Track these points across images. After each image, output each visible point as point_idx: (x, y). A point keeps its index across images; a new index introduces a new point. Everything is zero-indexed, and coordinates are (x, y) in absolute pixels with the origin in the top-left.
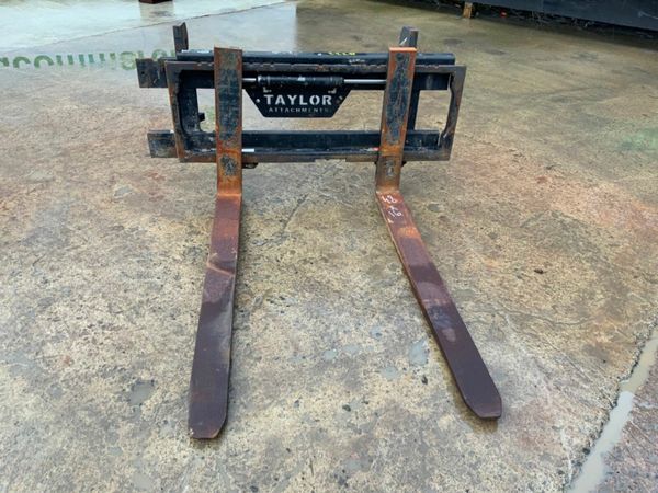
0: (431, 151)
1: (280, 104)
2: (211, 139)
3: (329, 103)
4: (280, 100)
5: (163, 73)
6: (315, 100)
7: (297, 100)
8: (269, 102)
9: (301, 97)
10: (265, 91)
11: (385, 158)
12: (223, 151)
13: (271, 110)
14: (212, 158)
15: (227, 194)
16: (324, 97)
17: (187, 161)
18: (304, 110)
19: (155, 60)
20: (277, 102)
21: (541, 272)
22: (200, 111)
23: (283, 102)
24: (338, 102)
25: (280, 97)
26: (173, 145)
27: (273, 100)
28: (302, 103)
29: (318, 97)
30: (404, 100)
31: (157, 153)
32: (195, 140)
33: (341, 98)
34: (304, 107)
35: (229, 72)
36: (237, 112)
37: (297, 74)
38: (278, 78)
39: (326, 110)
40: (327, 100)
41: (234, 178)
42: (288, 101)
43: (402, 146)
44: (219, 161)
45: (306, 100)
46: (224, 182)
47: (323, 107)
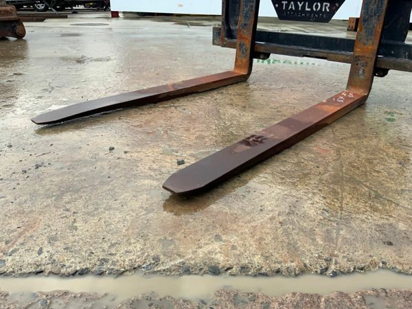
1: (292, 9)
3: (328, 10)
4: (292, 6)
6: (317, 6)
7: (304, 7)
8: (284, 7)
9: (307, 3)
11: (358, 58)
12: (241, 38)
13: (285, 14)
15: (237, 71)
16: (324, 4)
18: (308, 15)
20: (290, 8)
23: (294, 8)
24: (334, 8)
25: (292, 3)
27: (287, 6)
28: (307, 9)
29: (319, 4)
33: (337, 5)
34: (308, 12)
36: (252, 6)
39: (325, 16)
40: (326, 7)
41: (244, 61)
42: (297, 6)
43: (376, 47)
44: (238, 45)
45: (310, 7)
46: (239, 63)
47: (323, 13)
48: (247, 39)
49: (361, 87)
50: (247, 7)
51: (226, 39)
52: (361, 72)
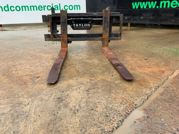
0: (116, 37)
2: (60, 36)
4: (77, 25)
5: (48, 18)
6: (86, 25)
7: (81, 25)
8: (74, 26)
9: (82, 24)
10: (73, 22)
11: (104, 39)
12: (63, 37)
13: (75, 28)
14: (60, 40)
15: (63, 49)
16: (88, 24)
17: (54, 41)
18: (83, 28)
19: (47, 15)
20: (76, 26)
21: (146, 60)
22: (57, 30)
23: (78, 26)
24: (92, 25)
25: (77, 24)
26: (50, 37)
27: (75, 25)
28: (82, 26)
29: (86, 24)
30: (108, 23)
31: (46, 40)
32: (56, 36)
34: (83, 27)
35: (64, 16)
36: (66, 26)
37: (81, 17)
38: (76, 19)
39: (89, 28)
40: (89, 25)
41: (65, 45)
42: (79, 25)
43: (108, 35)
44: (62, 40)
45: (83, 25)
46: (63, 46)
47: (88, 27)
48: (65, 37)
49: (106, 46)
50: (64, 27)
51: (54, 38)
52: (105, 42)
